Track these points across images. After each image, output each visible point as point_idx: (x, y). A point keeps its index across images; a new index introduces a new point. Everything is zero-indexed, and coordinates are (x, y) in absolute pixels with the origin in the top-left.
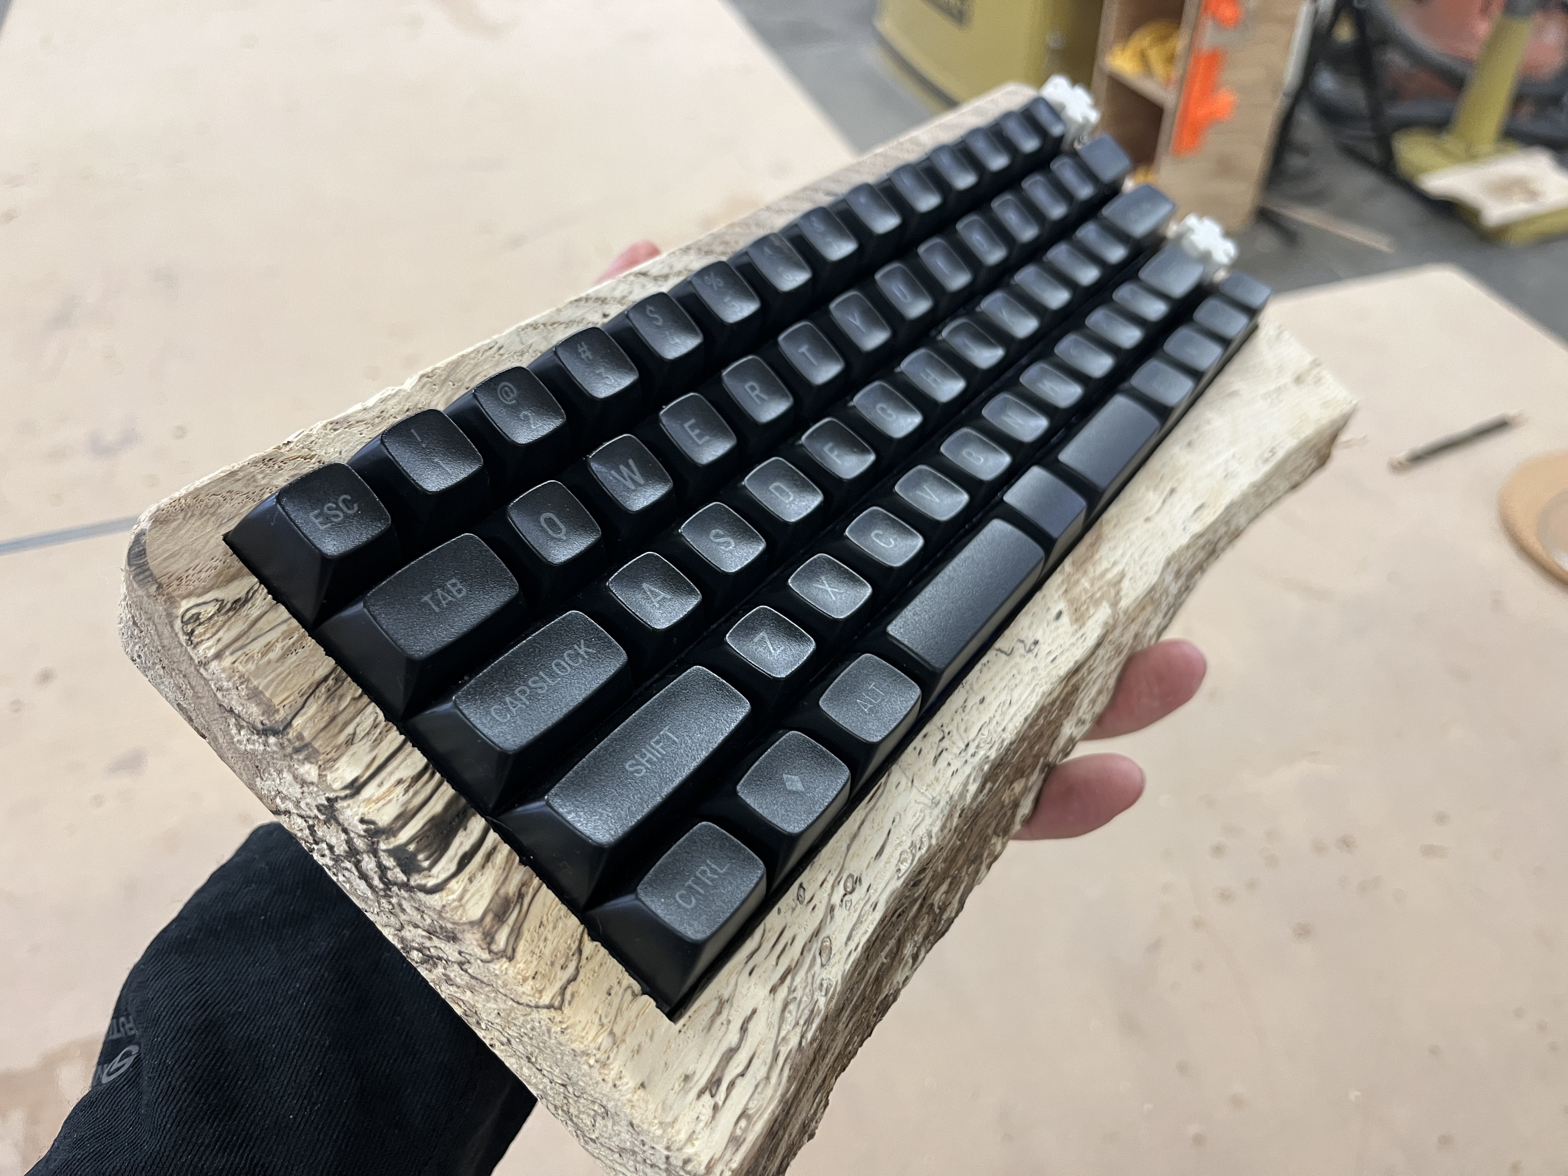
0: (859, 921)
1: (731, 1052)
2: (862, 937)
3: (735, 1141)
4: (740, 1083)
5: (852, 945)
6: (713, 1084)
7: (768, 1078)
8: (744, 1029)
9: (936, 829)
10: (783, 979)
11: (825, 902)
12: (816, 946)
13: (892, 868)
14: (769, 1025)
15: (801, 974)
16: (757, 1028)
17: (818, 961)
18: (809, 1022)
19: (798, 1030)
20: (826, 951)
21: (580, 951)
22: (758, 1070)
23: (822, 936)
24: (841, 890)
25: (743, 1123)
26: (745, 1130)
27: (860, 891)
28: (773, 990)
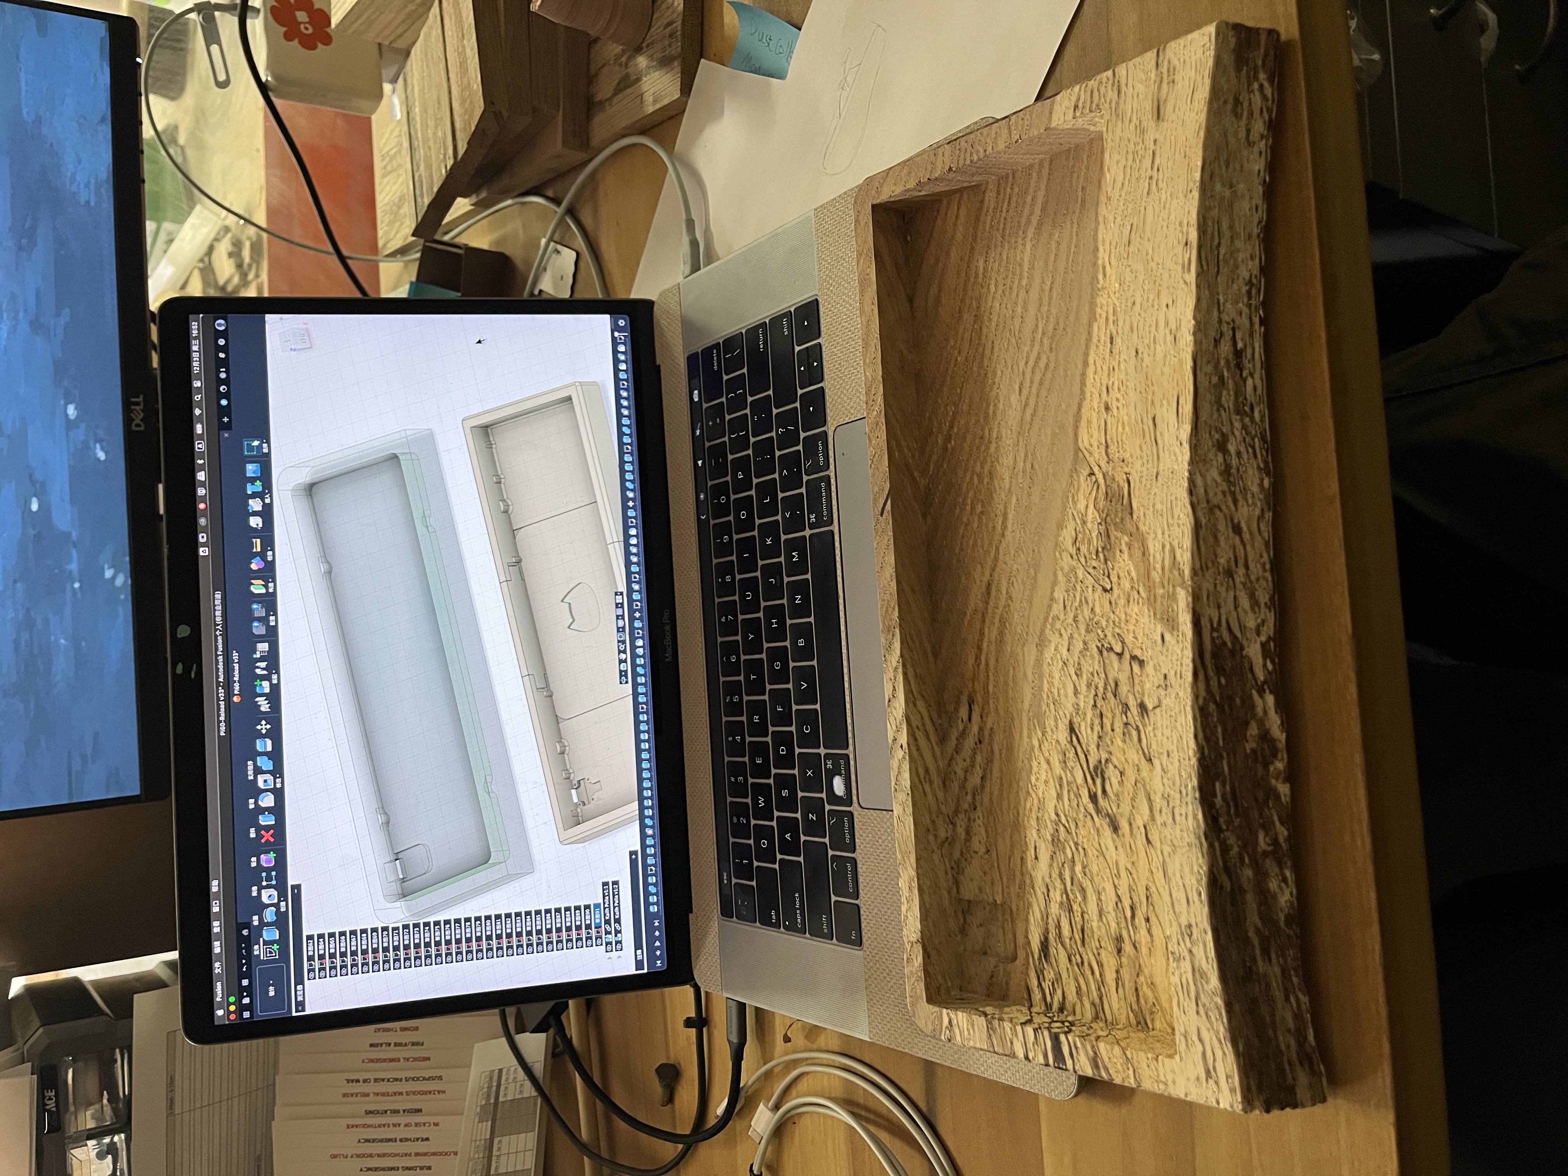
0: (1205, 946)
1: (1204, 1054)
2: (1212, 953)
3: (1232, 1090)
4: (1217, 1064)
5: (1210, 960)
6: (1208, 1072)
7: (1224, 1054)
8: (1200, 1040)
9: (1201, 860)
10: (1197, 1005)
11: (1185, 950)
12: (1198, 976)
13: (1197, 902)
14: (1208, 1030)
15: (1202, 996)
16: (1205, 1035)
17: (1204, 982)
18: (1220, 1014)
19: (1220, 1022)
20: (1203, 975)
21: (1127, 1058)
22: (1219, 1054)
23: (1196, 970)
24: (1187, 938)
25: (1230, 1080)
26: (1233, 1083)
27: (1194, 930)
28: (1198, 1013)
